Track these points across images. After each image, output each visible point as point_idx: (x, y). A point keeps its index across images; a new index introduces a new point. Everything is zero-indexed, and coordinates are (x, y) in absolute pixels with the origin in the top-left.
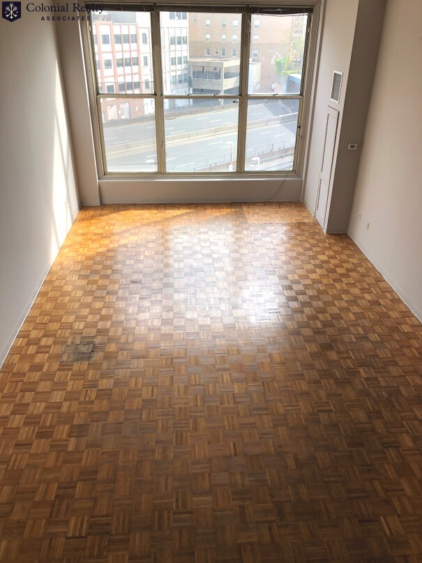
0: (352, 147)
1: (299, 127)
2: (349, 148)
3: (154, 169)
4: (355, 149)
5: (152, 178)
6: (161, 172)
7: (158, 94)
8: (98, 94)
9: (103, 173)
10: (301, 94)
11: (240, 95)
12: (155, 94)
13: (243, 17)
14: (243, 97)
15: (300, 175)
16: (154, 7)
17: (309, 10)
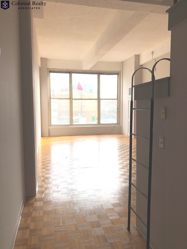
1: (118, 109)
3: (69, 123)
5: (68, 126)
6: (71, 124)
7: (71, 98)
8: (50, 98)
9: (50, 125)
10: (118, 98)
11: (98, 98)
12: (70, 98)
13: (98, 76)
14: (99, 99)
15: (120, 125)
16: (70, 72)
17: (118, 74)
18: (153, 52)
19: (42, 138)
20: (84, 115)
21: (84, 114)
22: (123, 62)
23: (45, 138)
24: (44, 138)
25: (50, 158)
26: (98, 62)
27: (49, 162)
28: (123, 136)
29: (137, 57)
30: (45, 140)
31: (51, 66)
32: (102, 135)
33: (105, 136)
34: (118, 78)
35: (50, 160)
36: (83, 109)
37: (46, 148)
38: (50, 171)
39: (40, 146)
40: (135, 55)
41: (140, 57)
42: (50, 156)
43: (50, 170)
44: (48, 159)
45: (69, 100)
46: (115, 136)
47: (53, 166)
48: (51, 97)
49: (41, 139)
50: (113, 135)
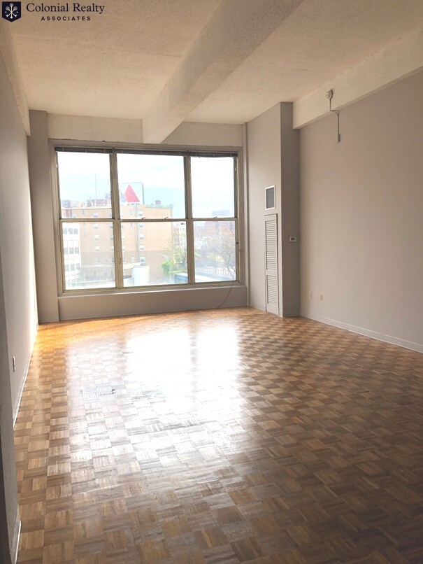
0: (293, 239)
1: (237, 243)
2: (290, 240)
3: (113, 285)
4: (295, 241)
5: (111, 292)
6: (119, 287)
7: (116, 217)
8: (60, 219)
9: (61, 290)
10: (236, 217)
11: (187, 218)
12: (113, 218)
13: (185, 158)
14: (189, 220)
15: (243, 283)
16: (112, 150)
17: (234, 155)
18: (332, 91)
19: (42, 327)
20: (143, 261)
21: (143, 258)
22: (246, 123)
23: (49, 326)
24: (45, 327)
25: (63, 394)
26: (184, 123)
27: (61, 409)
28: (254, 312)
29: (288, 109)
30: (50, 332)
31: (59, 133)
32: (201, 312)
33: (209, 313)
34: (235, 166)
35: (64, 404)
36: (141, 247)
37: (51, 360)
38: (65, 450)
39: (36, 354)
40: (281, 103)
41: (294, 109)
42: (63, 385)
43: (63, 445)
44: (58, 399)
45: (111, 224)
46: (235, 313)
47: (72, 426)
48: (63, 217)
49: (39, 331)
50: (228, 313)
